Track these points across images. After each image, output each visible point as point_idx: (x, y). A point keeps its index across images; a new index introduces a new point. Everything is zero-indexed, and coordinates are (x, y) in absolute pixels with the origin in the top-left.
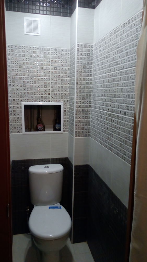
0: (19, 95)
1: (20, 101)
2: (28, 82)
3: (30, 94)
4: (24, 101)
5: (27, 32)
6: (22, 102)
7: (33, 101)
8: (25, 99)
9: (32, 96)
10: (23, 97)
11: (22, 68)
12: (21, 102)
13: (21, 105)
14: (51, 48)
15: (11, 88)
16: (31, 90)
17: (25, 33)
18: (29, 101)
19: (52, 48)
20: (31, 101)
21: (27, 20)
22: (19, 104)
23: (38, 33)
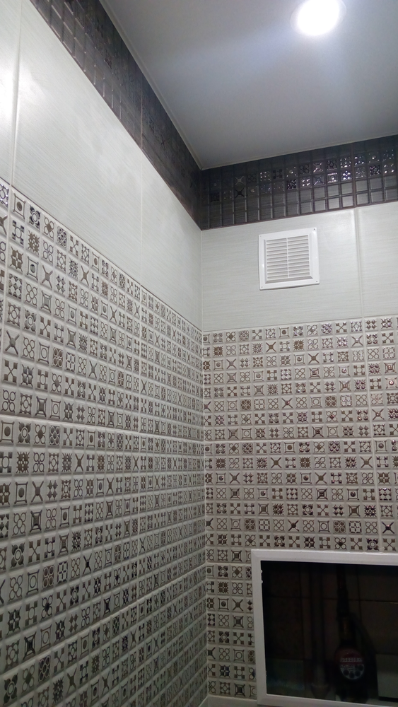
0: (243, 518)
1: (247, 546)
2: (276, 463)
3: (285, 512)
4: (261, 544)
5: (267, 282)
6: (254, 546)
7: (298, 546)
8: (265, 534)
9: (293, 520)
10: (257, 528)
11: (252, 407)
12: (247, 549)
13: (248, 561)
14: (367, 319)
15: (210, 491)
16: (290, 496)
17: (263, 285)
18: (283, 545)
19: (371, 319)
20: (291, 546)
21: (267, 243)
22: (243, 556)
23: (310, 278)
